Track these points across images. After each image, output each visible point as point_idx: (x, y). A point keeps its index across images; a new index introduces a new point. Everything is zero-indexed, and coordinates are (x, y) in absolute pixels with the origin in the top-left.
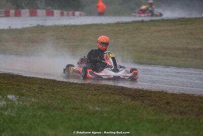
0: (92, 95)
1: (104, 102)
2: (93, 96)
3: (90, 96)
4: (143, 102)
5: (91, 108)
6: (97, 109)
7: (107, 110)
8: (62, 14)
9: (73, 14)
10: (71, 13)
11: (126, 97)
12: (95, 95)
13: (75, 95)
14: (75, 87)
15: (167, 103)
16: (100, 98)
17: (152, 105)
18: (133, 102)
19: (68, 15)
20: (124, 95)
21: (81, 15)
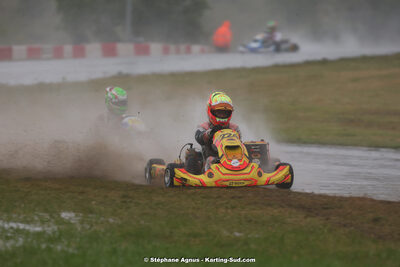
0: (227, 208)
1: (250, 221)
2: (229, 211)
3: (224, 211)
4: (327, 219)
5: (225, 233)
6: (237, 234)
7: (257, 236)
8: (166, 51)
9: (188, 51)
10: (183, 47)
11: (294, 211)
12: (233, 208)
13: (194, 208)
14: (194, 194)
15: (376, 220)
16: (243, 212)
17: (345, 226)
18: (309, 219)
19: (178, 52)
20: (290, 206)
21: (203, 51)
